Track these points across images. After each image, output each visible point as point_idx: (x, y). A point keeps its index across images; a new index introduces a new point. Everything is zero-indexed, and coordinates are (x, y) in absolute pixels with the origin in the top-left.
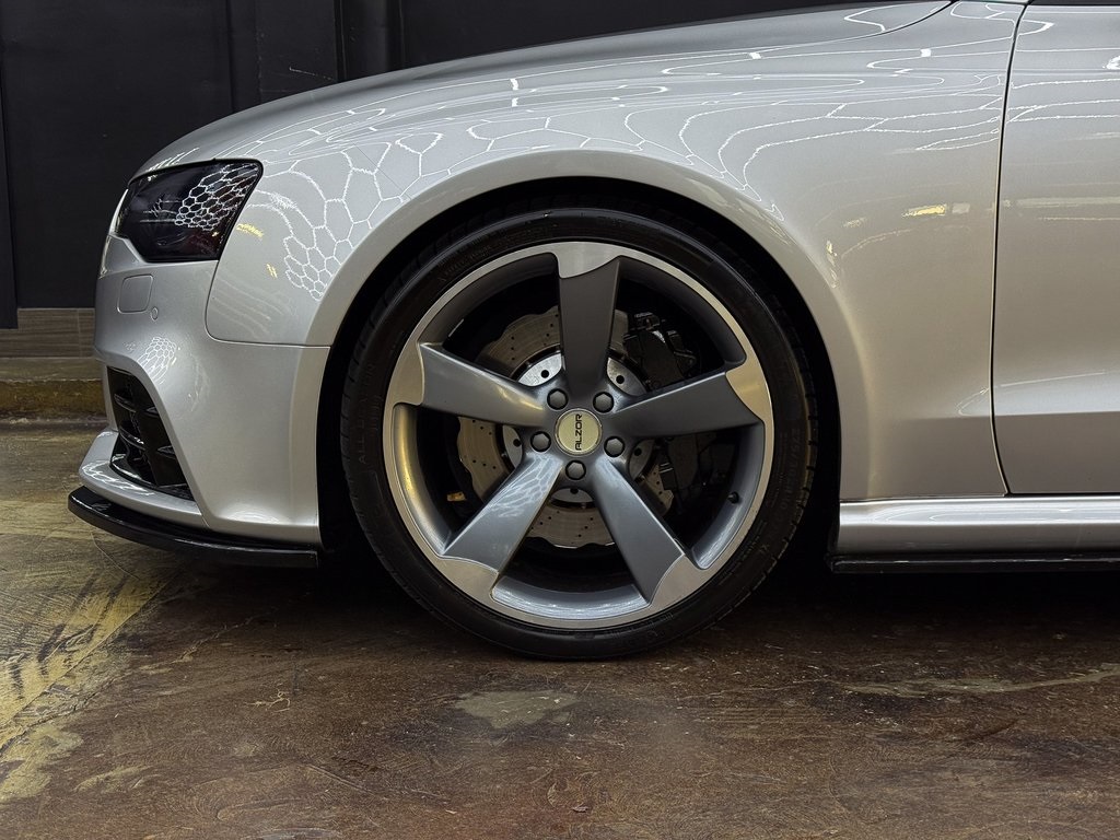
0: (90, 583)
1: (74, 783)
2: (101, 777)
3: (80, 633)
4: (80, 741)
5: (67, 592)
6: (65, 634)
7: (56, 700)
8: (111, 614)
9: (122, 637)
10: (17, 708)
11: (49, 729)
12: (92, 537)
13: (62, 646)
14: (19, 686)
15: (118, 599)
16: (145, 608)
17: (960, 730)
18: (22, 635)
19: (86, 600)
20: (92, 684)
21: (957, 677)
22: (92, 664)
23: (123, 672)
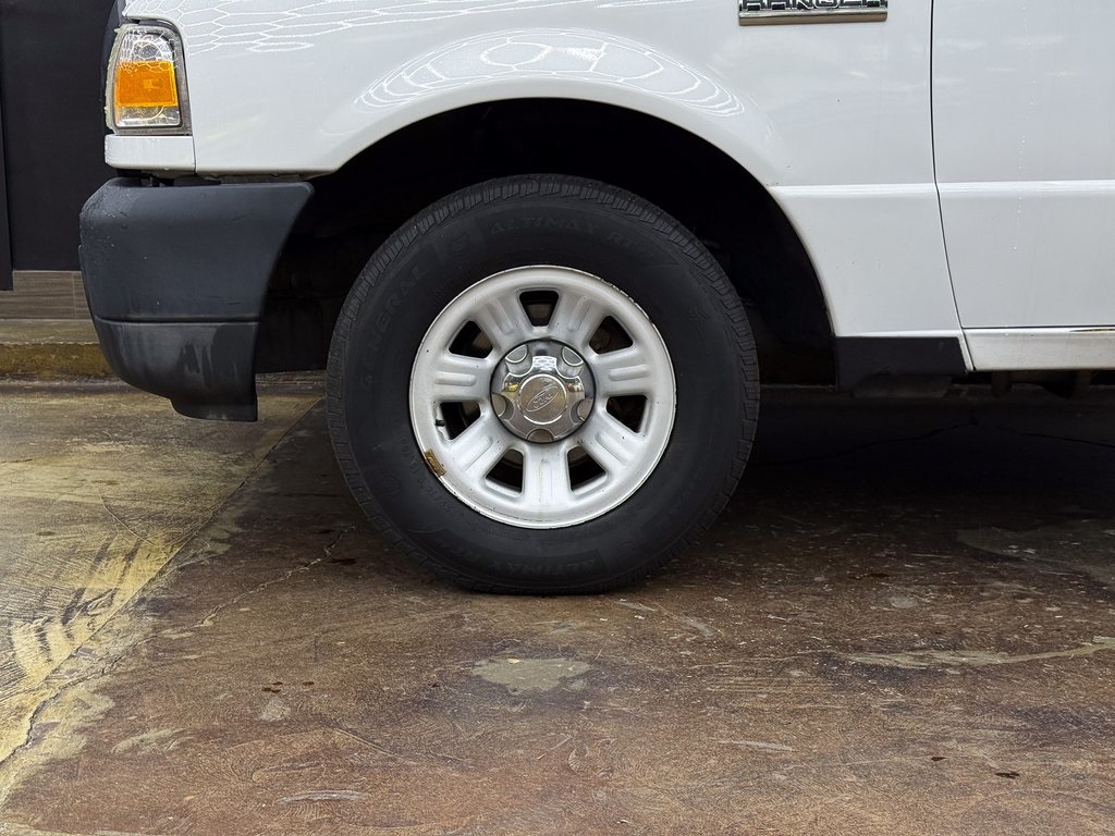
0: (106, 547)
1: (110, 744)
2: (135, 739)
3: (100, 597)
4: (111, 704)
5: (84, 555)
6: (86, 597)
7: (84, 663)
8: (128, 577)
9: (142, 600)
10: (47, 670)
11: (81, 687)
12: (101, 501)
13: (84, 609)
14: (46, 649)
15: (135, 563)
16: (161, 572)
18: (44, 597)
19: (103, 564)
20: (117, 648)
21: (955, 649)
22: (116, 627)
23: (146, 636)
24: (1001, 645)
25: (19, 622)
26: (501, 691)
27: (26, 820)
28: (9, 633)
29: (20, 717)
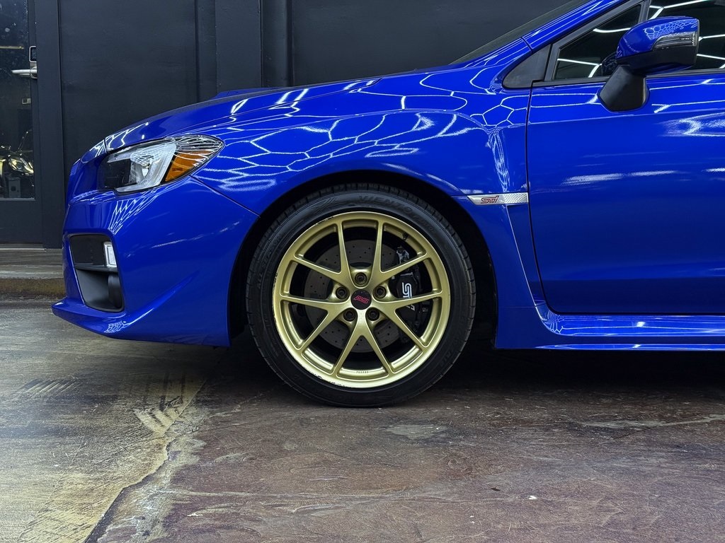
0: (166, 378)
1: (212, 459)
2: (225, 457)
3: (175, 399)
4: (205, 443)
5: (157, 382)
6: (167, 400)
7: (181, 427)
8: (185, 391)
9: (198, 401)
10: (164, 430)
11: (185, 437)
12: (153, 357)
13: (170, 406)
14: (158, 421)
15: (186, 385)
16: (203, 388)
18: (145, 401)
19: (169, 384)
20: (196, 420)
21: (638, 420)
22: (190, 412)
23: (208, 415)
24: (661, 418)
25: (138, 410)
26: (405, 437)
27: (184, 488)
28: (135, 415)
29: (160, 449)
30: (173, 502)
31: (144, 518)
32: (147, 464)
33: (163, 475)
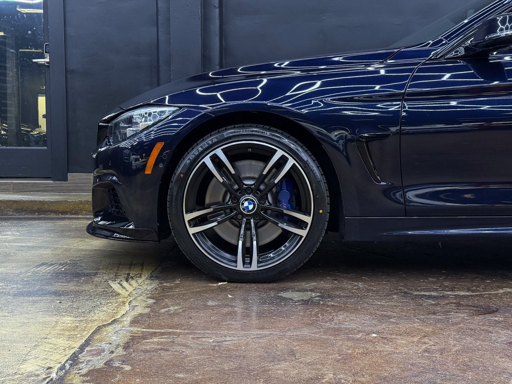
0: (132, 262)
1: (159, 310)
2: (167, 309)
3: (136, 275)
4: (154, 301)
5: (125, 265)
6: (131, 275)
7: (139, 291)
8: (144, 270)
9: (152, 277)
10: (128, 293)
11: (141, 298)
12: (123, 250)
13: (132, 278)
14: (124, 288)
15: (145, 267)
16: (156, 269)
17: (455, 303)
18: (116, 276)
19: (133, 266)
20: (149, 288)
21: (452, 291)
22: (146, 283)
23: (158, 285)
24: (469, 290)
25: (111, 281)
26: (290, 299)
27: (139, 327)
28: (109, 284)
29: (124, 304)
30: (130, 335)
31: (110, 344)
32: (115, 313)
33: (125, 319)
